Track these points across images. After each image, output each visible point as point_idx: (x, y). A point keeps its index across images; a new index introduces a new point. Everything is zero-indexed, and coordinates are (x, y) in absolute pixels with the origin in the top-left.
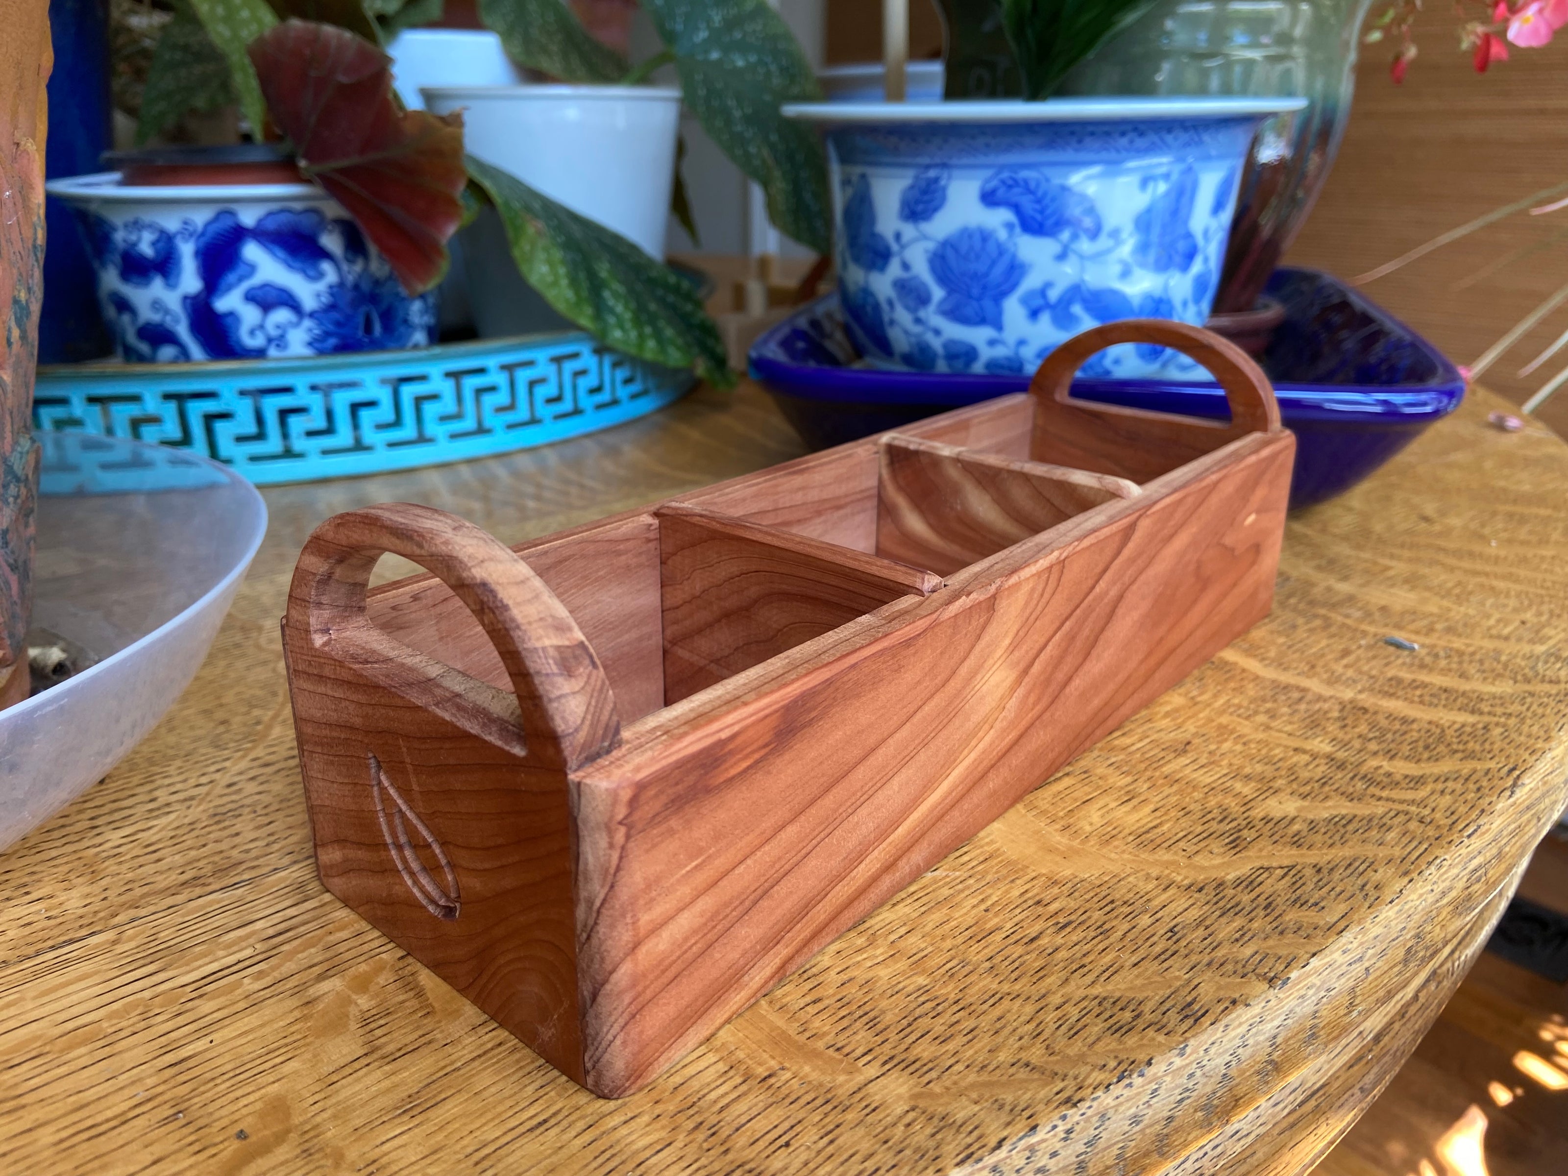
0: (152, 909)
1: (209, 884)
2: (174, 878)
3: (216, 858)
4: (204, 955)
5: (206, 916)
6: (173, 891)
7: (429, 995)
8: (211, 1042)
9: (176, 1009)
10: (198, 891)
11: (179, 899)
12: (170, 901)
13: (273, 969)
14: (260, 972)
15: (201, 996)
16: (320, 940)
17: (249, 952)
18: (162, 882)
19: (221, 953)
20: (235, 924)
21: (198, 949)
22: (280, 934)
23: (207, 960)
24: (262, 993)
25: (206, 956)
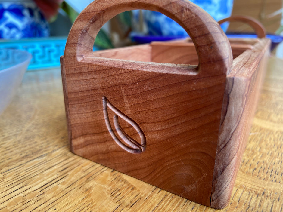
0: (14, 166)
1: (32, 157)
2: (18, 156)
3: (32, 149)
4: (39, 179)
5: (35, 166)
6: (20, 160)
7: (129, 182)
8: (55, 210)
9: (36, 199)
10: (29, 159)
11: (23, 162)
12: (20, 163)
13: (68, 180)
14: (63, 182)
15: (44, 193)
16: (80, 169)
17: (56, 176)
18: (15, 158)
19: (45, 178)
20: (47, 168)
21: (36, 177)
22: (65, 169)
23: (41, 180)
24: (67, 189)
25: (40, 179)
